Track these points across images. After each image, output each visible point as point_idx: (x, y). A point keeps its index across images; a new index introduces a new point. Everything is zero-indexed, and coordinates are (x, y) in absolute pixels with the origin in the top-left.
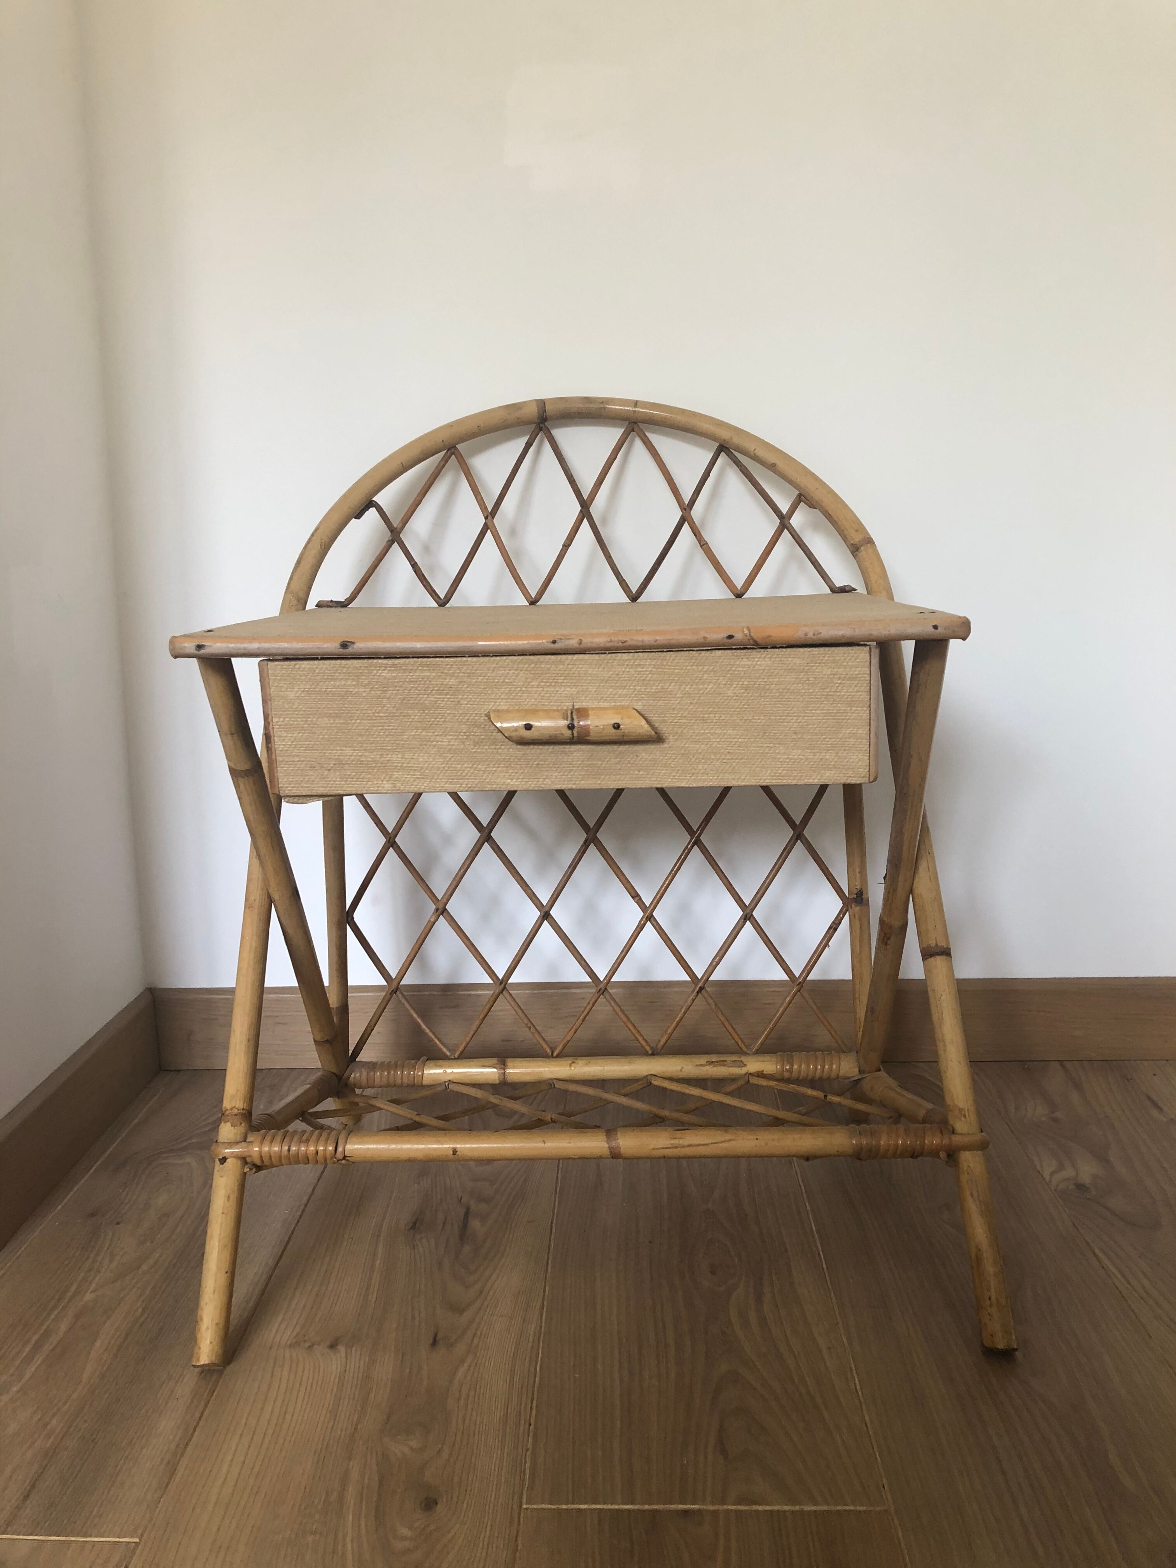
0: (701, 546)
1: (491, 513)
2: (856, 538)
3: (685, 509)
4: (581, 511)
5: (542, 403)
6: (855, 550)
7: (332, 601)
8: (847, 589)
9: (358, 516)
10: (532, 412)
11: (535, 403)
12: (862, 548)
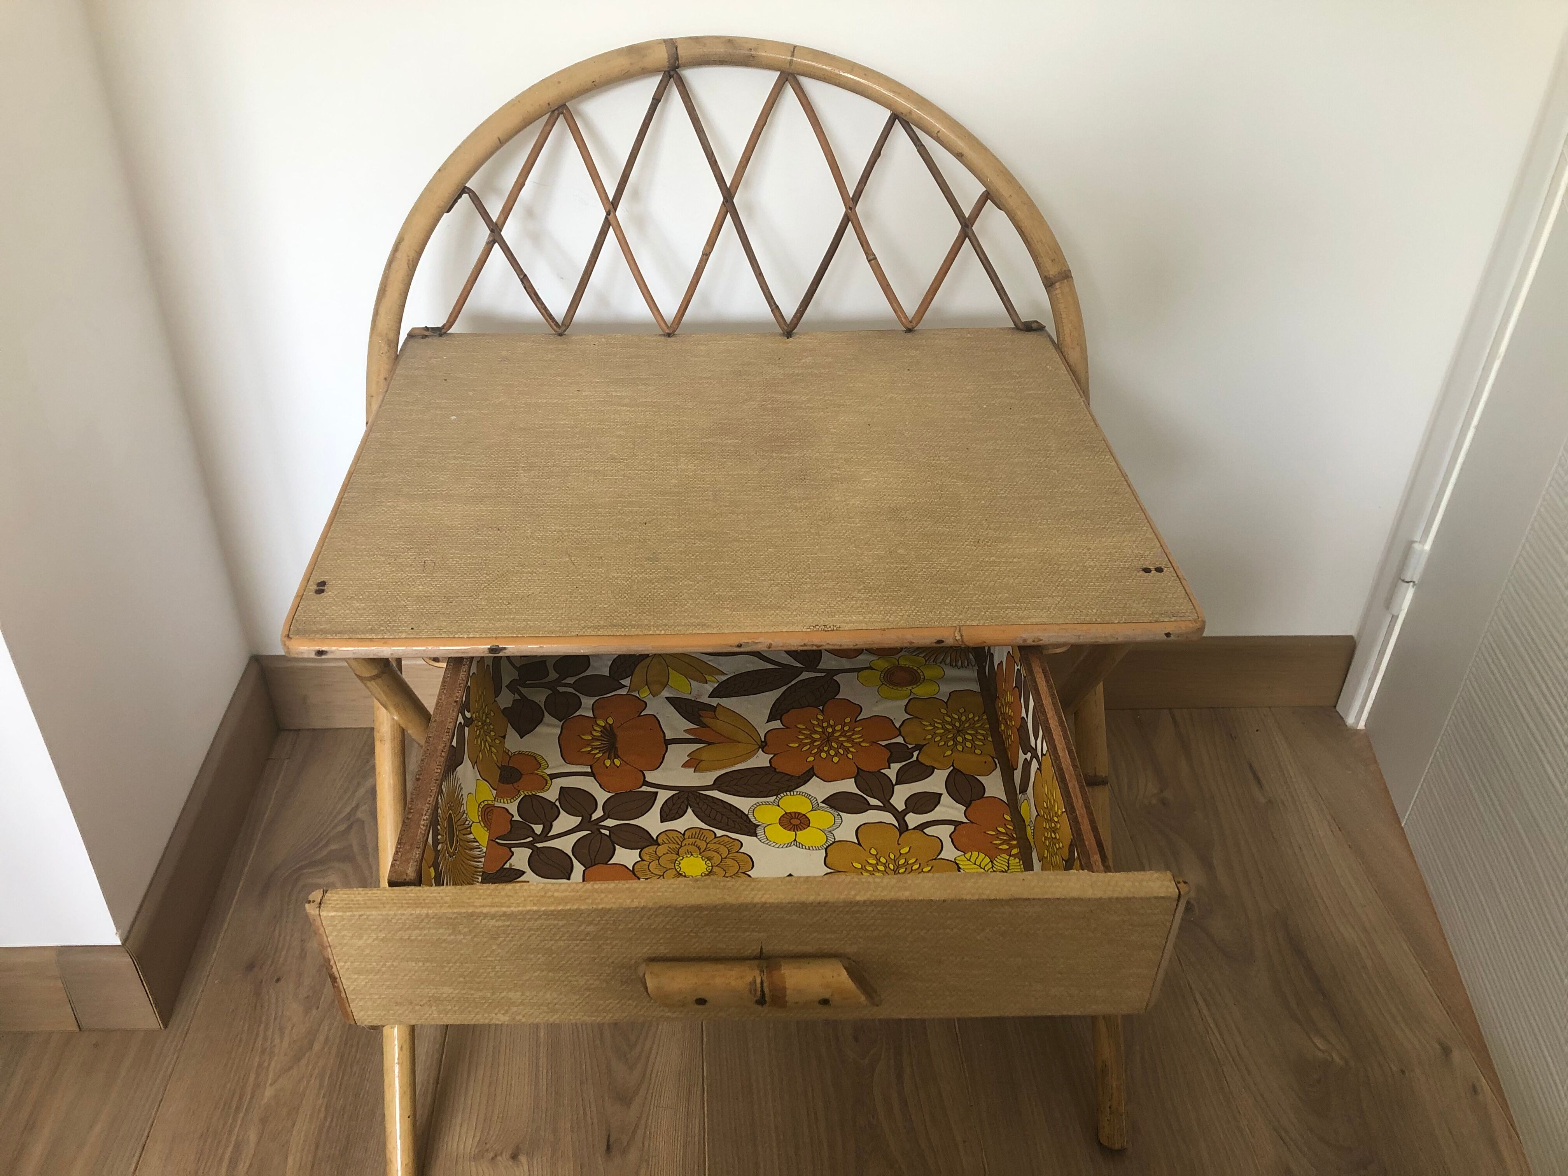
0: (869, 261)
1: (612, 203)
2: (1053, 271)
3: (851, 209)
4: (723, 202)
5: (672, 44)
6: (1049, 284)
7: (427, 328)
8: (1034, 326)
9: (448, 211)
10: (661, 56)
11: (663, 47)
12: (1057, 285)
